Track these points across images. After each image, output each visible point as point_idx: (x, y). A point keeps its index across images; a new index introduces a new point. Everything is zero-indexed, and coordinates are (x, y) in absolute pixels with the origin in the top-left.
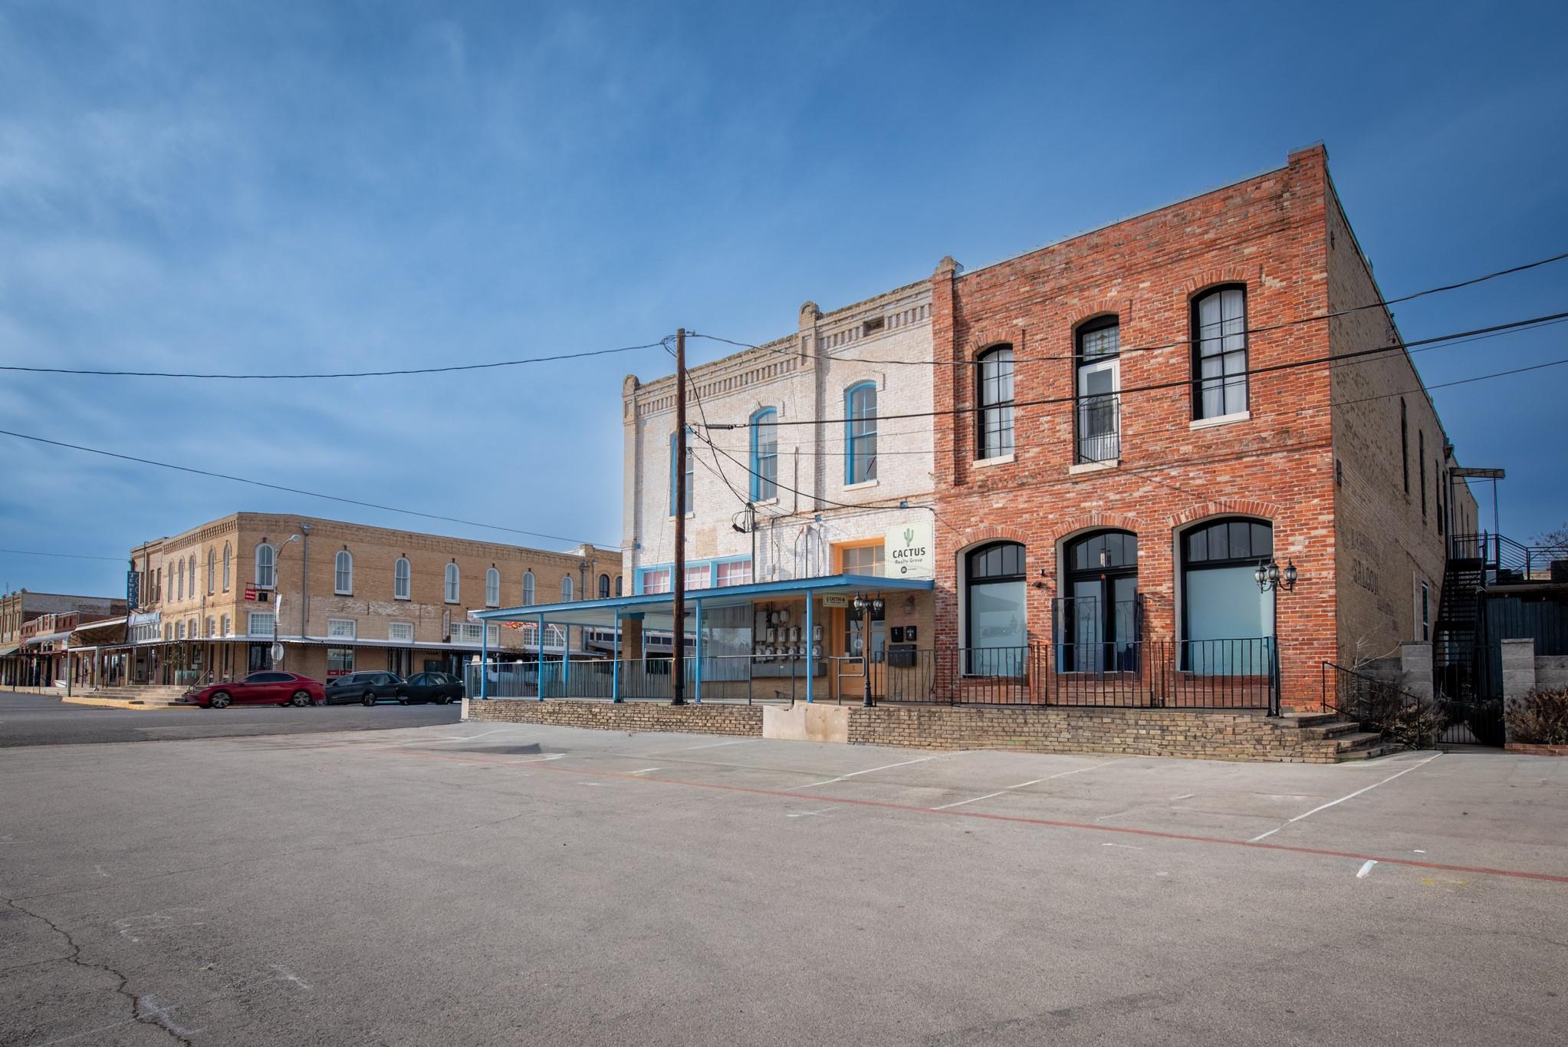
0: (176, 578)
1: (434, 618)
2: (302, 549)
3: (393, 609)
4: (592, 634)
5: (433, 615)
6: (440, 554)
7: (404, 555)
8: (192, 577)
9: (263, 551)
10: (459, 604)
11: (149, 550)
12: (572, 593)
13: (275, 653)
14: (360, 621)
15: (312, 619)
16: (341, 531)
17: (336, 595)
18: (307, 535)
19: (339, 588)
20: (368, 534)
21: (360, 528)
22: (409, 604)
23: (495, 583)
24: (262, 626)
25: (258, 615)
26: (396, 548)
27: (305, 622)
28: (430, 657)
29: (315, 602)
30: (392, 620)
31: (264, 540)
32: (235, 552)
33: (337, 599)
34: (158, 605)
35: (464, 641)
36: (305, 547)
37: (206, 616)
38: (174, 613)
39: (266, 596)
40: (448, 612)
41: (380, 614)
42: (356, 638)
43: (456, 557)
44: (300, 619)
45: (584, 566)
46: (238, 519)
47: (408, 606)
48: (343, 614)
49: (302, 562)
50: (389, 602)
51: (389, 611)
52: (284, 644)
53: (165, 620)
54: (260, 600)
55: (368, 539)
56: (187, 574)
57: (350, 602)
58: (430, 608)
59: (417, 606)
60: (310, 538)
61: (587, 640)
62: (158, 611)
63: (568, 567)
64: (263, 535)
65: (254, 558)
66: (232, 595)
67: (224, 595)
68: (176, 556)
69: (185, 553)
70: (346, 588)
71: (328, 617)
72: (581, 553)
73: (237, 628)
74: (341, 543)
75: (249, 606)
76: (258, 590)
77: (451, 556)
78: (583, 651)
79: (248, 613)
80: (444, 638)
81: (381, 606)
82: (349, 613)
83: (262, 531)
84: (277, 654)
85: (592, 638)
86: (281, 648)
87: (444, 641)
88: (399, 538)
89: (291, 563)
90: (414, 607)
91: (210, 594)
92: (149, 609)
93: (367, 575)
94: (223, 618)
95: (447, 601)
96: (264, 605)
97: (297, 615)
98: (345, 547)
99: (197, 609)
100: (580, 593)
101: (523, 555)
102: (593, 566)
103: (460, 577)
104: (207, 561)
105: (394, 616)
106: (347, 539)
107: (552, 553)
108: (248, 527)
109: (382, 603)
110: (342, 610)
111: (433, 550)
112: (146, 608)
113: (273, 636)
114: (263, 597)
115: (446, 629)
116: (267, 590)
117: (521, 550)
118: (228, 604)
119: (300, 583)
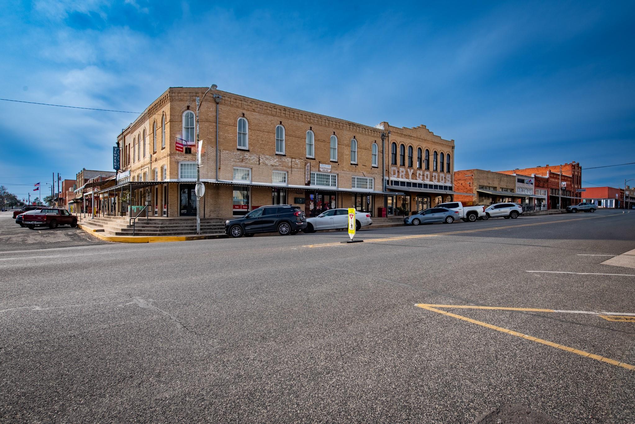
0: (137, 146)
1: (300, 168)
2: (214, 114)
3: (275, 161)
4: (388, 181)
5: (299, 166)
6: (303, 124)
7: (281, 123)
8: (144, 144)
9: (187, 116)
10: (314, 159)
11: (125, 134)
12: (377, 154)
13: (198, 191)
14: (254, 169)
15: (222, 167)
16: (240, 102)
17: (238, 150)
18: (218, 103)
19: (240, 145)
20: (258, 106)
21: (253, 101)
22: (284, 158)
23: (335, 145)
24: (188, 172)
25: (185, 164)
26: (276, 118)
27: (218, 169)
28: (298, 196)
29: (224, 154)
30: (275, 169)
31: (188, 108)
32: (168, 118)
33: (239, 152)
34: (129, 166)
35: (317, 184)
36: (217, 113)
37: (153, 168)
38: (136, 170)
39: (190, 149)
40: (308, 164)
41: (266, 165)
42: (252, 181)
43: (312, 126)
44: (214, 167)
45: (384, 136)
46: (169, 92)
47: (284, 159)
48: (243, 164)
49: (214, 124)
50: (272, 156)
51: (272, 162)
52: (204, 183)
53: (132, 175)
54: (186, 152)
55: (258, 109)
56: (142, 143)
57: (247, 155)
58: (298, 161)
59: (290, 160)
60: (220, 106)
61: (385, 185)
62: (129, 170)
63: (375, 137)
64: (187, 104)
65: (181, 121)
66: (167, 150)
67: (162, 151)
68: (136, 133)
69: (140, 130)
70: (244, 145)
71: (233, 166)
72: (381, 127)
73: (171, 174)
74: (241, 111)
75: (178, 158)
76: (185, 145)
77: (309, 125)
78: (383, 192)
79: (178, 163)
80: (306, 182)
81: (267, 159)
82: (246, 163)
83: (186, 101)
84: (200, 191)
85: (388, 184)
86: (203, 186)
87: (306, 184)
88: (278, 110)
89: (207, 124)
90: (288, 160)
91: (154, 153)
92: (125, 169)
93: (258, 136)
94: (162, 168)
95: (308, 156)
96: (189, 156)
97: (212, 164)
98: (244, 114)
99: (147, 164)
100: (381, 154)
101: (351, 127)
102: (388, 136)
103: (315, 140)
104: (152, 131)
105: (276, 166)
106: (244, 109)
107: (367, 127)
108: (177, 98)
109: (267, 156)
110: (242, 161)
111: (299, 121)
112: (124, 169)
113: (196, 180)
114: (188, 151)
115: (308, 176)
116: (191, 146)
117: (350, 124)
118: (165, 157)
119: (214, 140)
